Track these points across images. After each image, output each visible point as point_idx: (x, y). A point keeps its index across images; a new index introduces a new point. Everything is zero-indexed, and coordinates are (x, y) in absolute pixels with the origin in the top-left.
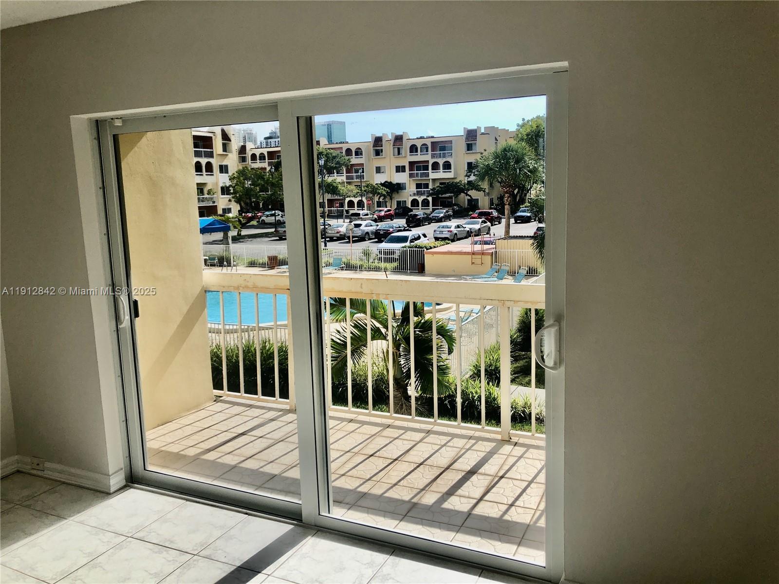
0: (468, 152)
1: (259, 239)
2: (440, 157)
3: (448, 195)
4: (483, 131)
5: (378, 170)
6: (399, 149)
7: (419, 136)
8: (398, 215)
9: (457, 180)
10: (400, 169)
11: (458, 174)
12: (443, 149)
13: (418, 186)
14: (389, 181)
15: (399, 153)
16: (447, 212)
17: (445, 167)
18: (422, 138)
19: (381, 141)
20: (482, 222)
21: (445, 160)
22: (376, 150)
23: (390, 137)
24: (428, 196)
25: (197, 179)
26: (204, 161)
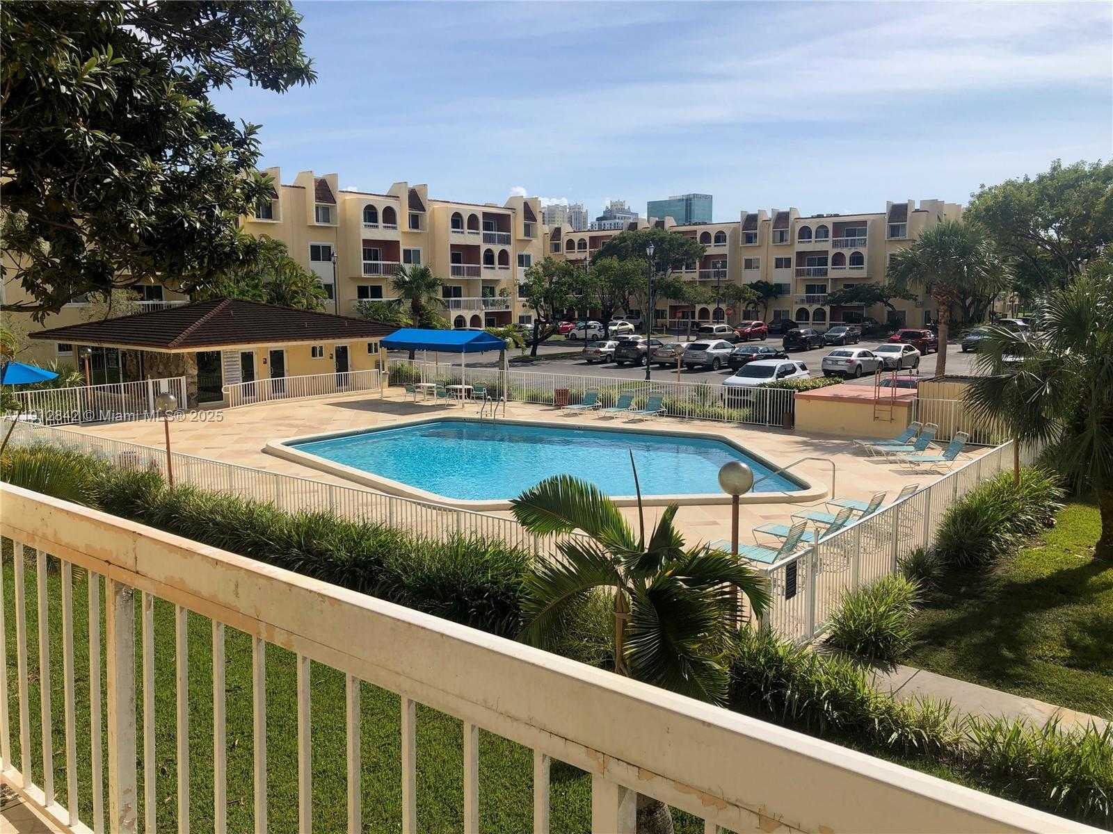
0: (893, 239)
1: (558, 362)
2: (847, 246)
3: (856, 304)
4: (917, 206)
5: (749, 264)
6: (782, 233)
7: (815, 214)
8: (772, 333)
9: (873, 282)
10: (782, 263)
11: (875, 272)
12: (851, 233)
13: (810, 289)
14: (764, 281)
15: (782, 240)
16: (852, 329)
17: (854, 260)
18: (819, 216)
19: (756, 221)
20: (906, 348)
21: (853, 250)
22: (747, 234)
23: (769, 215)
24: (823, 305)
25: (486, 274)
26: (496, 249)
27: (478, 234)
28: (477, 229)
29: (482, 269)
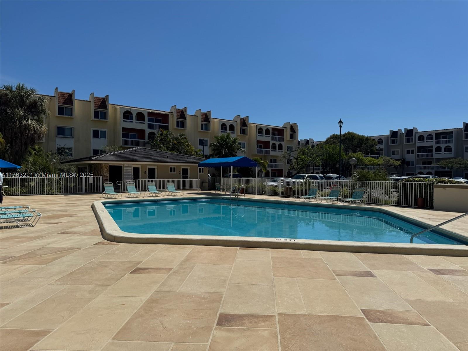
2: (442, 143)
5: (394, 153)
7: (426, 130)
10: (410, 152)
12: (444, 137)
13: (424, 163)
17: (446, 150)
21: (446, 145)
22: (393, 140)
24: (431, 170)
25: (272, 153)
26: (277, 143)
27: (270, 137)
28: (269, 134)
29: (271, 151)
